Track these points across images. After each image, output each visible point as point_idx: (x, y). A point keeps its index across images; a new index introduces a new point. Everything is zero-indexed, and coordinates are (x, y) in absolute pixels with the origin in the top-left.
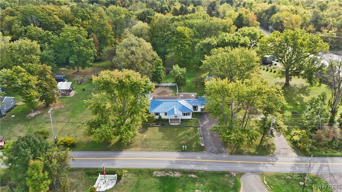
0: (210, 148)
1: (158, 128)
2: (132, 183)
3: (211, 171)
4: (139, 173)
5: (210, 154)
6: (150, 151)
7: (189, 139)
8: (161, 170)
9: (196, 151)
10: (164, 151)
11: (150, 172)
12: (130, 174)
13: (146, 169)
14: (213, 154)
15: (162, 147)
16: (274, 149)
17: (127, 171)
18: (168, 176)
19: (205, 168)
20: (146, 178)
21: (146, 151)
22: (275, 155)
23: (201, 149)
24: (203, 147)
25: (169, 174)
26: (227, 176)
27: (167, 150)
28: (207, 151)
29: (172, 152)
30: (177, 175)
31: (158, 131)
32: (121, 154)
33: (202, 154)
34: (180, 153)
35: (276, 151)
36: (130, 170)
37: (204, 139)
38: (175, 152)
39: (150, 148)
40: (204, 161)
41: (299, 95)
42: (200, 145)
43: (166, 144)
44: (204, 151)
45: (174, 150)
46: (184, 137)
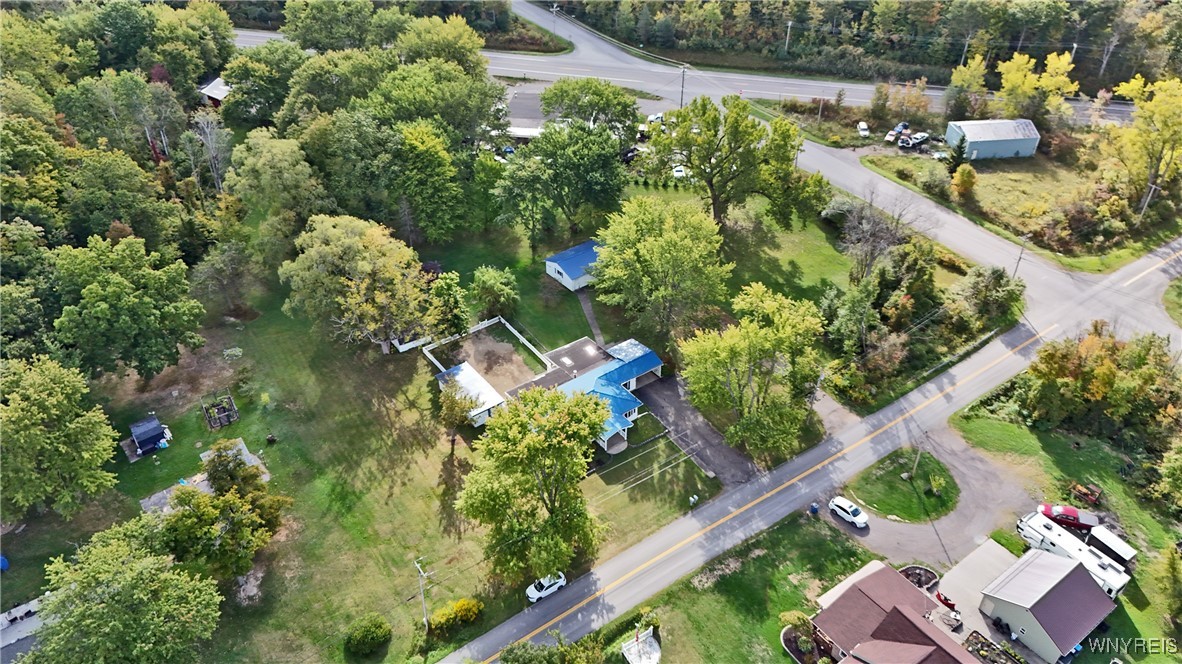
0: (728, 476)
1: (594, 475)
2: (681, 625)
3: (774, 525)
4: (673, 600)
5: (739, 487)
6: (639, 541)
7: (681, 476)
8: (702, 570)
9: (712, 495)
10: (661, 526)
11: (687, 585)
12: (659, 611)
13: (675, 584)
14: (742, 485)
15: (649, 518)
16: (820, 422)
17: (648, 609)
18: (722, 577)
19: (759, 525)
20: (694, 603)
21: (631, 545)
22: (830, 434)
23: (715, 487)
24: (715, 478)
25: (720, 573)
26: (802, 521)
27: (664, 522)
28: (727, 485)
29: (676, 522)
30: (734, 565)
31: (603, 484)
32: (599, 579)
33: (727, 495)
34: (693, 516)
35: (827, 425)
36: (652, 603)
37: (702, 459)
38: (682, 518)
39: (631, 534)
40: (746, 510)
41: (763, 251)
42: (707, 476)
43: (649, 508)
44: (725, 488)
45: (676, 515)
46: (668, 477)
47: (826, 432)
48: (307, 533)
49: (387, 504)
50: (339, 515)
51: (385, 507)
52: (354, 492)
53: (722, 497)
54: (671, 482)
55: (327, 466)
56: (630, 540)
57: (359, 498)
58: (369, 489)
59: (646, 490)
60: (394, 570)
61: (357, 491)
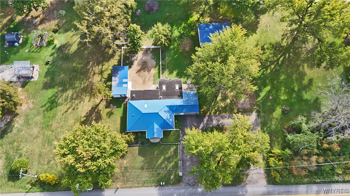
0: (187, 179)
1: (137, 147)
5: (187, 187)
6: (130, 188)
7: (169, 168)
9: (174, 184)
10: (143, 186)
14: (189, 187)
15: (142, 180)
16: (247, 175)
21: (126, 188)
22: (246, 184)
23: (178, 180)
24: (181, 176)
27: (146, 185)
28: (184, 182)
29: (151, 188)
31: (137, 153)
32: (104, 195)
33: (179, 187)
34: (158, 189)
35: (249, 178)
37: (183, 165)
38: (154, 188)
39: (130, 183)
41: (303, 66)
42: (178, 174)
43: (146, 175)
44: (181, 183)
45: (153, 185)
46: (163, 165)
47: (245, 181)
48: (32, 111)
49: (63, 114)
50: (47, 110)
51: (61, 115)
52: (57, 102)
53: (177, 187)
54: (163, 168)
55: (57, 85)
56: (127, 185)
57: (57, 106)
58: (62, 104)
59: (149, 166)
60: (46, 144)
61: (58, 102)
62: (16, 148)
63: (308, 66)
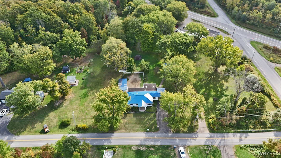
0: (162, 129)
1: (132, 114)
2: (121, 154)
3: (162, 146)
4: (124, 148)
6: (129, 132)
7: (151, 123)
8: (136, 146)
9: (154, 131)
10: (137, 132)
11: (130, 147)
12: (120, 149)
13: (128, 145)
14: (163, 133)
15: (136, 129)
16: (197, 128)
17: (118, 147)
18: (139, 150)
19: (159, 143)
20: (128, 151)
21: (127, 132)
23: (157, 130)
24: (158, 128)
25: (139, 148)
26: (169, 148)
27: (138, 131)
29: (141, 133)
30: (144, 149)
31: (133, 116)
32: (114, 135)
33: (158, 133)
34: (145, 133)
36: (119, 146)
37: (159, 122)
38: (143, 133)
39: (129, 130)
40: (158, 139)
41: (222, 81)
42: (157, 126)
43: (138, 126)
44: (159, 131)
45: (142, 131)
46: (148, 122)
47: (197, 131)
48: (74, 98)
49: (91, 100)
50: (82, 98)
51: (90, 100)
52: (88, 95)
53: (156, 133)
54: (147, 124)
55: (88, 88)
56: (127, 131)
57: (87, 96)
58: (90, 96)
59: (140, 122)
60: (81, 113)
61: (89, 95)
62: (64, 114)
63: (224, 81)
